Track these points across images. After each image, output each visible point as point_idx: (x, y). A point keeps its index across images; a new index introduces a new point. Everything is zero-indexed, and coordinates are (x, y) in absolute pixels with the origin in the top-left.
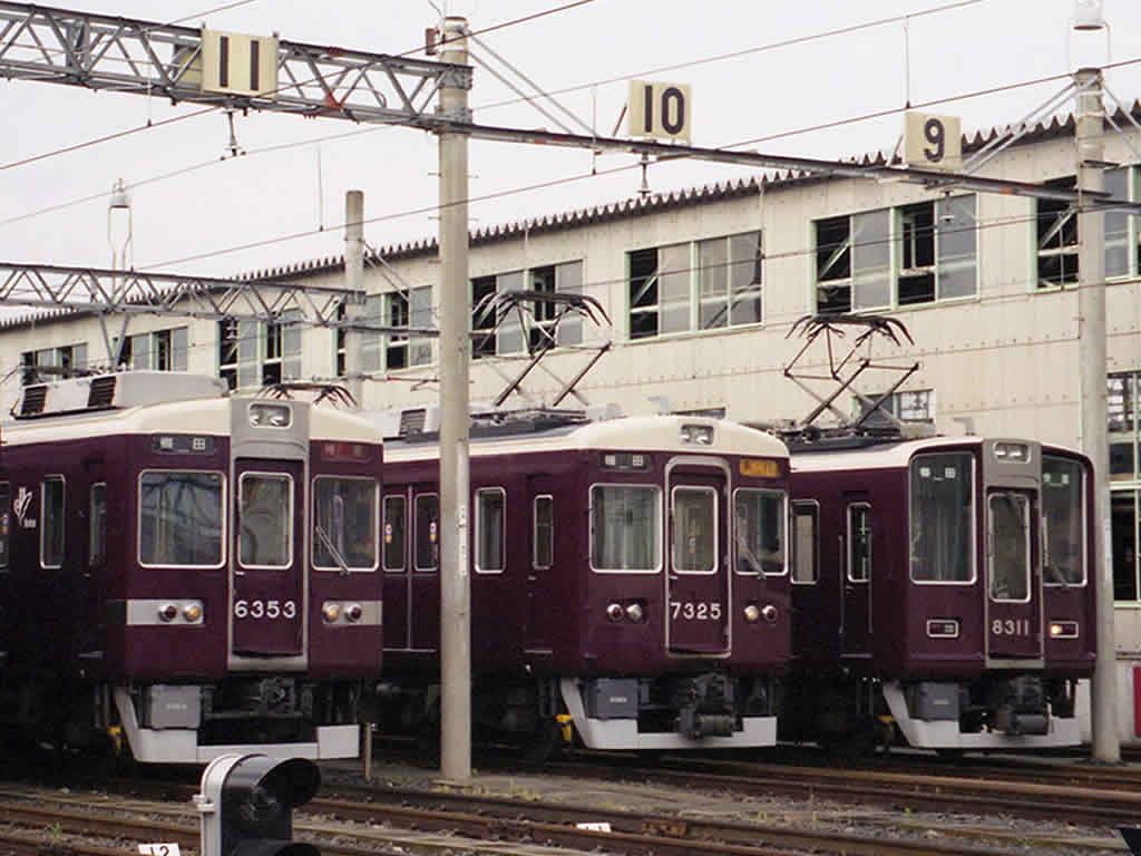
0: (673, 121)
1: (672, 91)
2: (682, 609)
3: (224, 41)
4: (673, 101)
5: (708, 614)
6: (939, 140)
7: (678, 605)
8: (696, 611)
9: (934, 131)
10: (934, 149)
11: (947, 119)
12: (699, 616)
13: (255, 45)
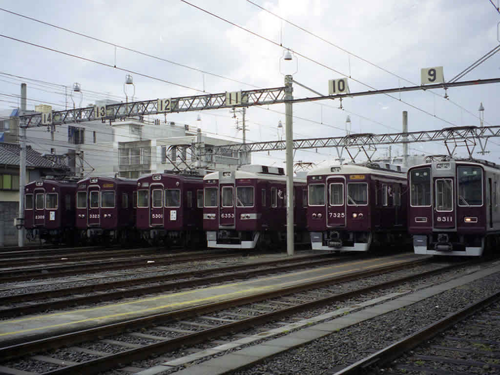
0: (341, 88)
1: (341, 80)
2: (333, 215)
3: (230, 94)
4: (341, 83)
5: (341, 216)
6: (434, 75)
7: (332, 214)
8: (337, 215)
9: (432, 73)
10: (432, 78)
11: (437, 68)
12: (338, 217)
13: (237, 94)
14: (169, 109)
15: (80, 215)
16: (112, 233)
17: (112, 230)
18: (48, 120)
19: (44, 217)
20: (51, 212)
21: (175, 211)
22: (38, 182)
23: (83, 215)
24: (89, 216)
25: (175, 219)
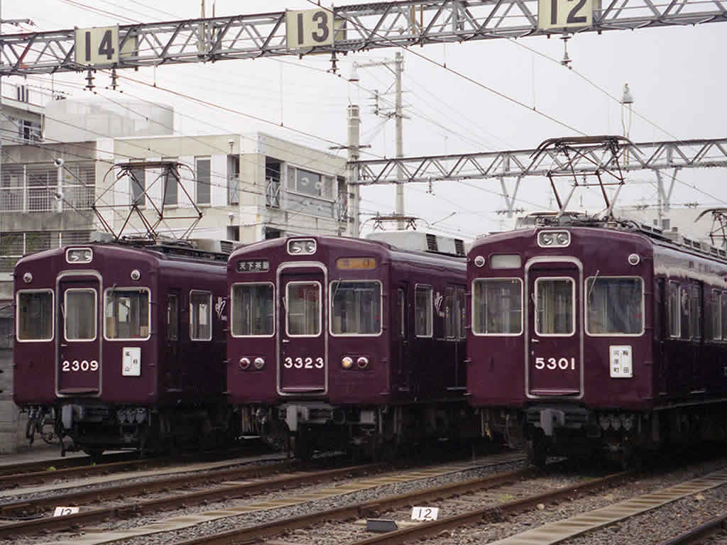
14: (583, 19)
15: (244, 359)
16: (367, 418)
17: (370, 408)
18: (101, 52)
19: (95, 365)
20: (126, 350)
21: (628, 349)
22: (71, 252)
23: (259, 360)
24: (283, 362)
25: (629, 375)
